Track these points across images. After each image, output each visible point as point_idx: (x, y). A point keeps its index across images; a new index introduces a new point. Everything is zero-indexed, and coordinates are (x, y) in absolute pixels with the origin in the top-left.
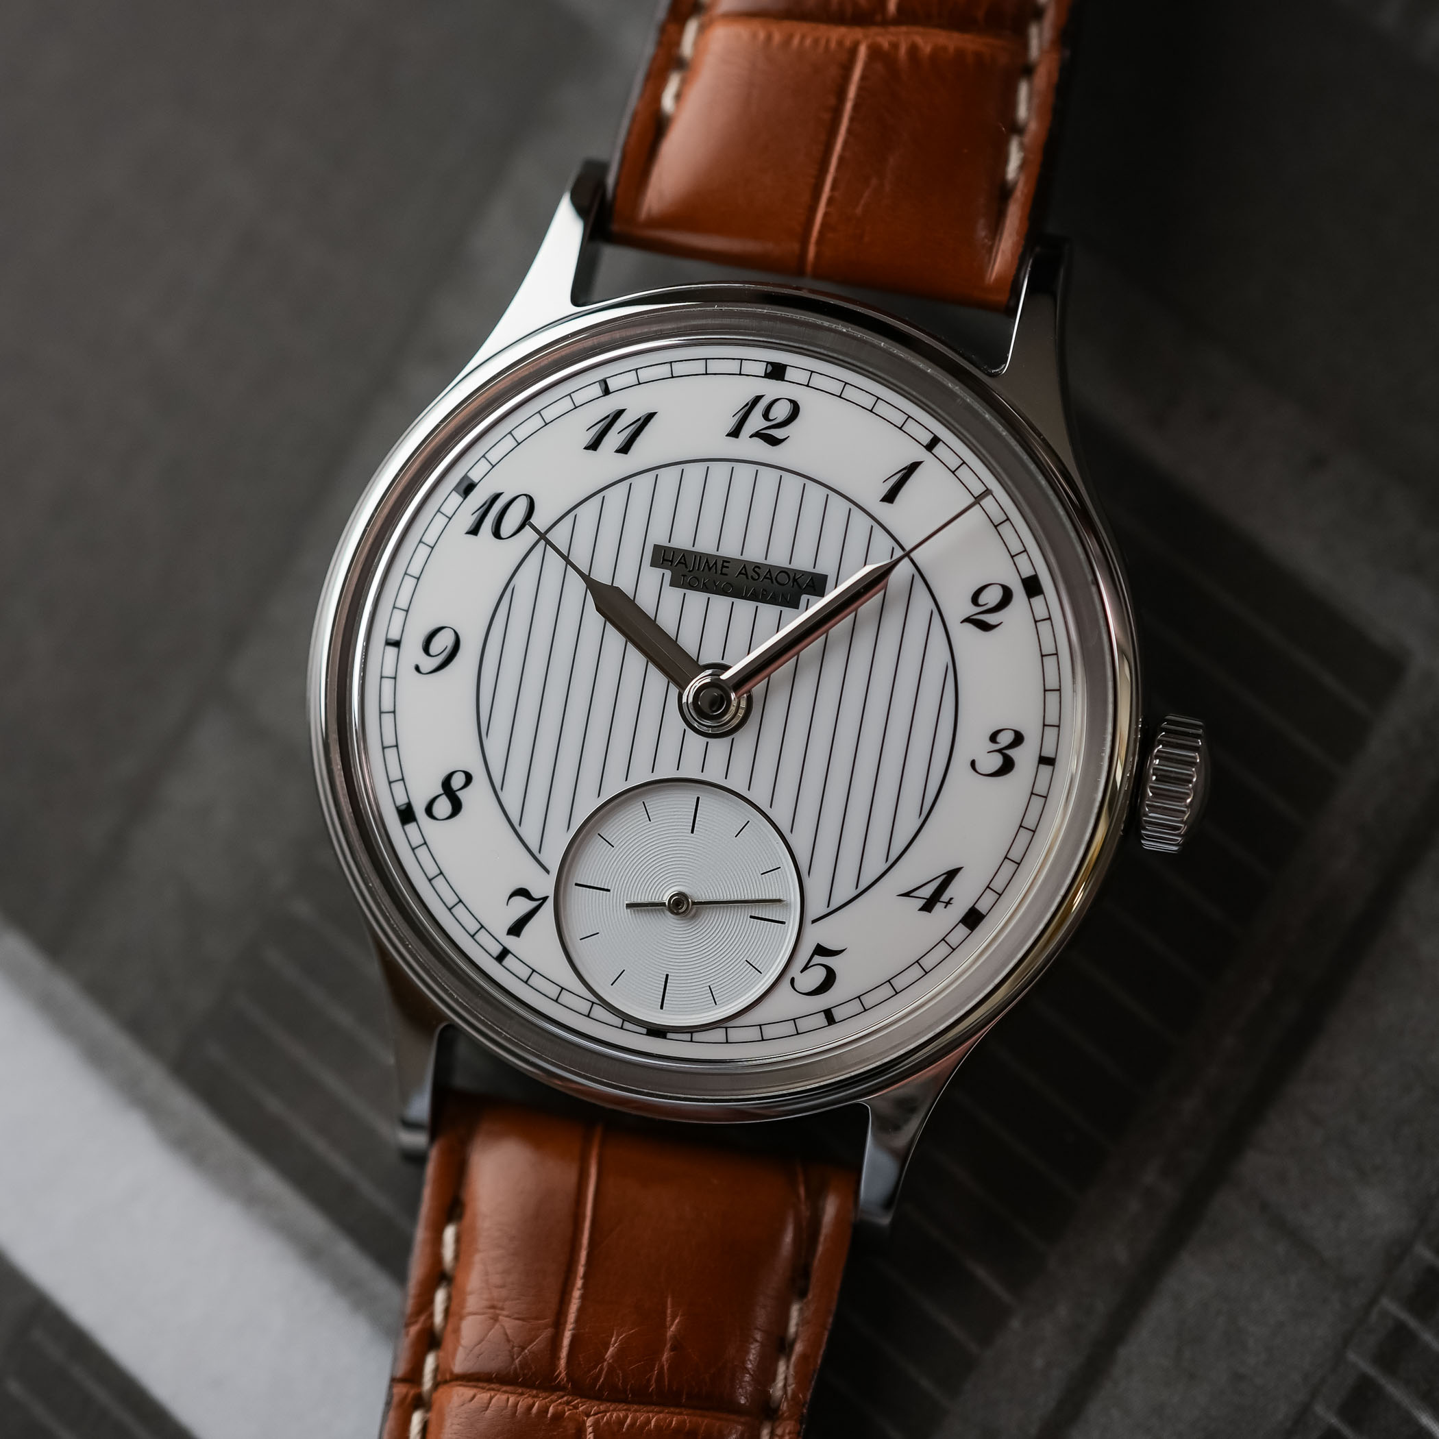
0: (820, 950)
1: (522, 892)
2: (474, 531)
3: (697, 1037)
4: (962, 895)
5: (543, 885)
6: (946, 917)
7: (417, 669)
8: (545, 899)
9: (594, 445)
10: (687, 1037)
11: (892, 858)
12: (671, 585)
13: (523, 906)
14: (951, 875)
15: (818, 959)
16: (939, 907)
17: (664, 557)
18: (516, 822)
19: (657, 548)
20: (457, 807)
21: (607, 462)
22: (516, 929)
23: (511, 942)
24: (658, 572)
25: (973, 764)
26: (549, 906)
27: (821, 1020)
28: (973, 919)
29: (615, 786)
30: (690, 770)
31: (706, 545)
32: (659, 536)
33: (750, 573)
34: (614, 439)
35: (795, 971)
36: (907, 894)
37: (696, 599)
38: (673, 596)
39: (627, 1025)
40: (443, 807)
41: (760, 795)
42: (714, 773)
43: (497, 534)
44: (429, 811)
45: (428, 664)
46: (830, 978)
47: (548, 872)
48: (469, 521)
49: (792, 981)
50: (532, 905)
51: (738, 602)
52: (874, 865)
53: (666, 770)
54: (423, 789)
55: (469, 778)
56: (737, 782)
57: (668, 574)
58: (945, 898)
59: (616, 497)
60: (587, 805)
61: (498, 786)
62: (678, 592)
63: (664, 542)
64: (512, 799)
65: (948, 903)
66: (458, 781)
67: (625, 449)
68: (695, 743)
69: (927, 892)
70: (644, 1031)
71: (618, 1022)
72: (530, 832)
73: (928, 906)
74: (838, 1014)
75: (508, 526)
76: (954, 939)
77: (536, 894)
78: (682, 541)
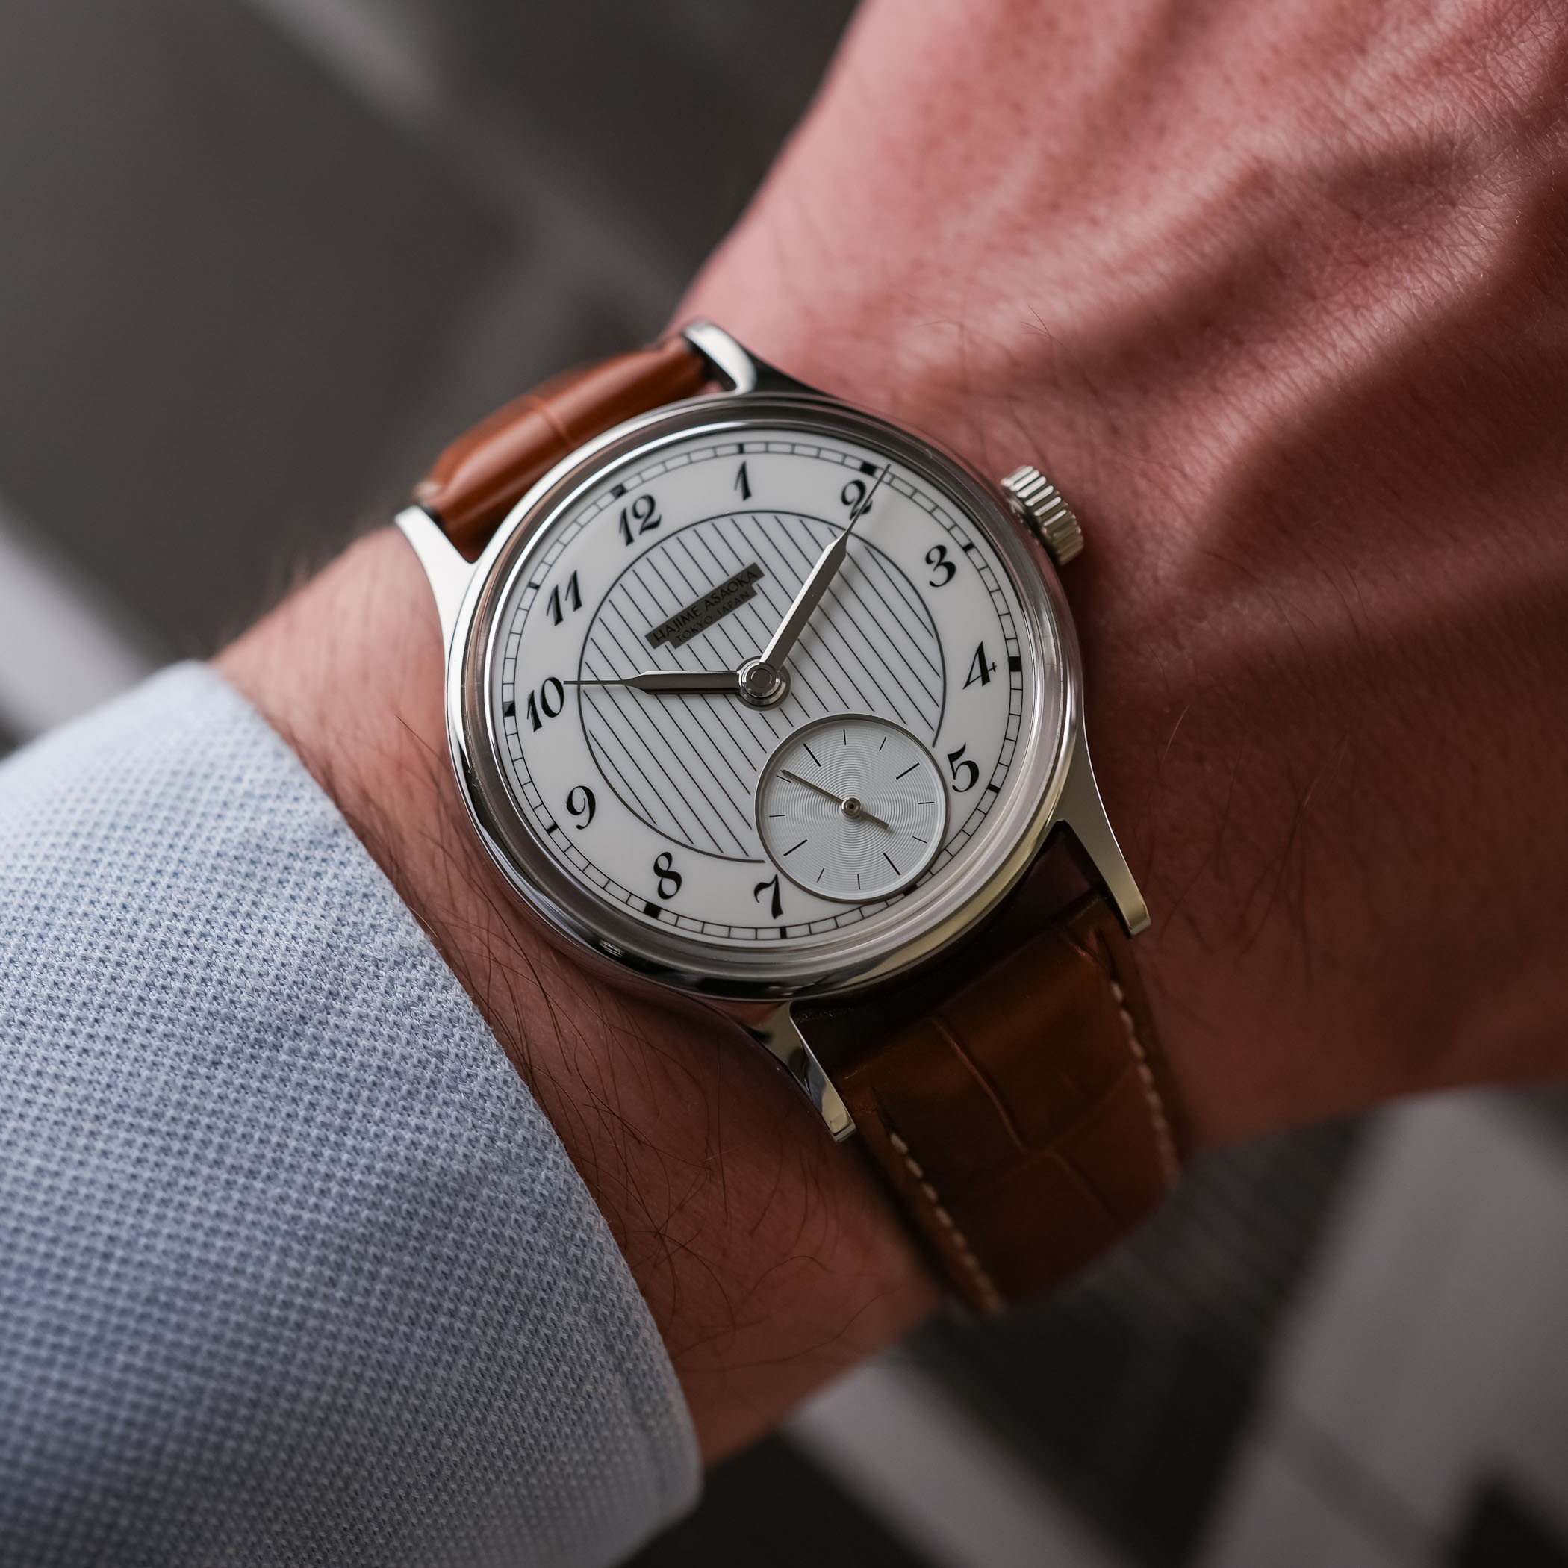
0: (953, 757)
1: (761, 886)
2: (537, 725)
3: (934, 870)
4: (997, 655)
5: (766, 873)
6: (1000, 676)
7: (579, 827)
8: (776, 878)
9: (559, 619)
10: (929, 875)
11: (941, 673)
12: (676, 647)
13: (767, 894)
14: (980, 651)
15: (956, 764)
16: (991, 674)
17: (656, 637)
18: (718, 853)
19: (648, 637)
20: (677, 878)
21: (576, 621)
22: (777, 911)
23: (781, 921)
24: (661, 649)
25: (932, 584)
26: (782, 880)
27: (991, 794)
28: (1015, 664)
29: (753, 780)
30: (786, 732)
31: (673, 609)
32: (643, 630)
33: (713, 601)
34: (566, 605)
35: (950, 781)
36: (968, 683)
37: (697, 642)
38: (682, 652)
39: (890, 902)
40: (669, 886)
41: (836, 709)
42: (801, 721)
43: (551, 714)
44: (663, 895)
45: (582, 819)
46: (973, 767)
47: (763, 862)
48: (529, 723)
49: (954, 788)
50: (771, 889)
51: (722, 621)
52: (935, 685)
53: (773, 745)
54: (647, 887)
55: (668, 856)
56: (817, 714)
57: (668, 643)
58: (989, 666)
59: (598, 631)
60: (748, 805)
61: (689, 844)
62: (683, 648)
63: (649, 630)
64: (702, 842)
65: (994, 668)
66: (663, 864)
67: (578, 604)
68: (773, 716)
69: (977, 672)
70: (902, 895)
71: (883, 905)
72: (731, 849)
73: (985, 679)
74: (996, 783)
75: (554, 705)
76: (1016, 684)
77: (768, 880)
78: (658, 620)
